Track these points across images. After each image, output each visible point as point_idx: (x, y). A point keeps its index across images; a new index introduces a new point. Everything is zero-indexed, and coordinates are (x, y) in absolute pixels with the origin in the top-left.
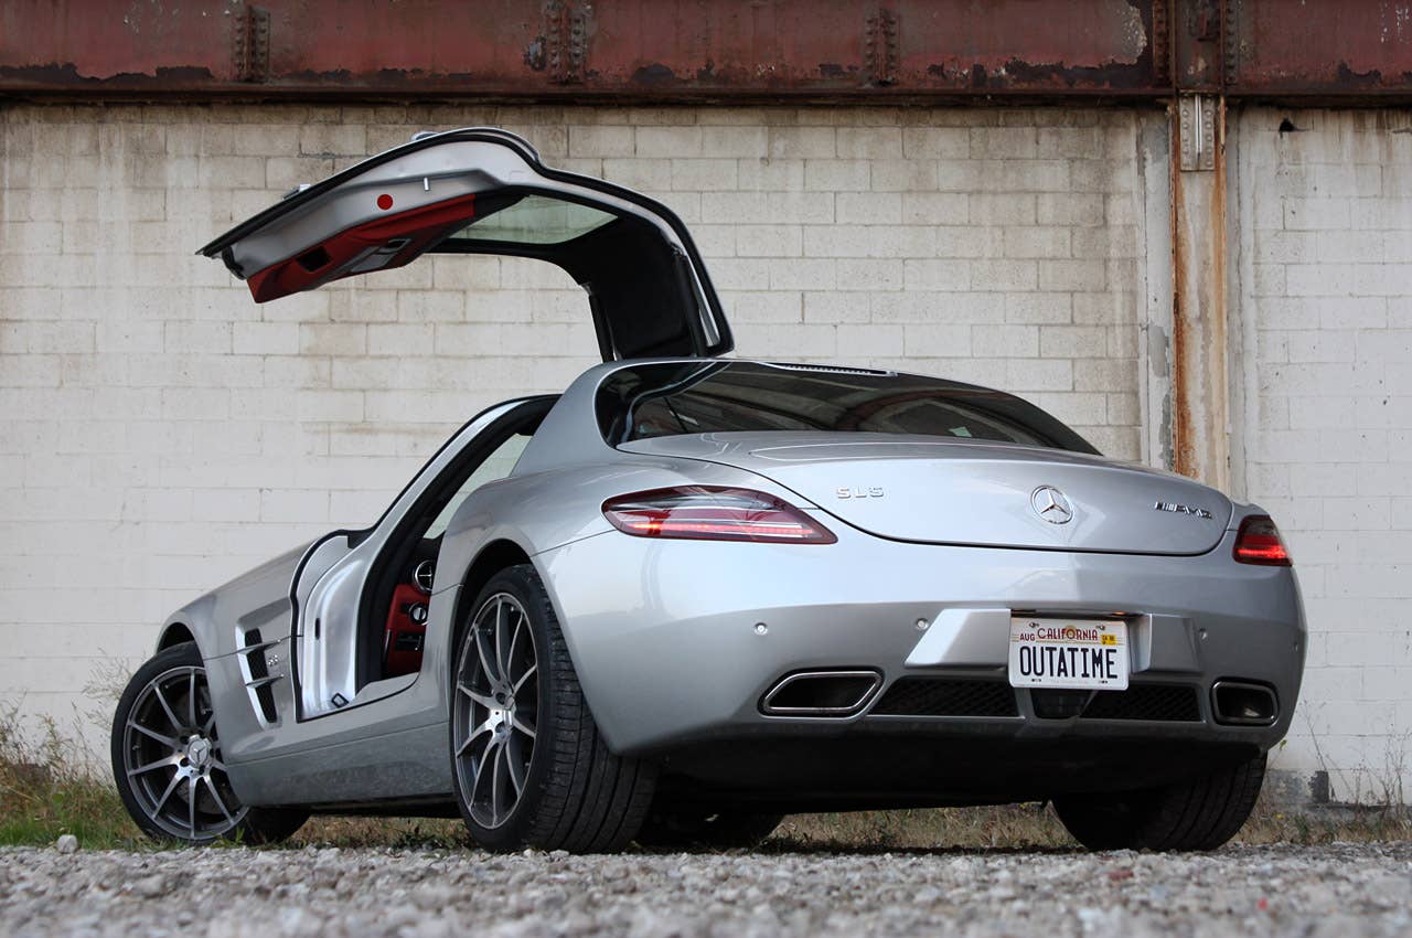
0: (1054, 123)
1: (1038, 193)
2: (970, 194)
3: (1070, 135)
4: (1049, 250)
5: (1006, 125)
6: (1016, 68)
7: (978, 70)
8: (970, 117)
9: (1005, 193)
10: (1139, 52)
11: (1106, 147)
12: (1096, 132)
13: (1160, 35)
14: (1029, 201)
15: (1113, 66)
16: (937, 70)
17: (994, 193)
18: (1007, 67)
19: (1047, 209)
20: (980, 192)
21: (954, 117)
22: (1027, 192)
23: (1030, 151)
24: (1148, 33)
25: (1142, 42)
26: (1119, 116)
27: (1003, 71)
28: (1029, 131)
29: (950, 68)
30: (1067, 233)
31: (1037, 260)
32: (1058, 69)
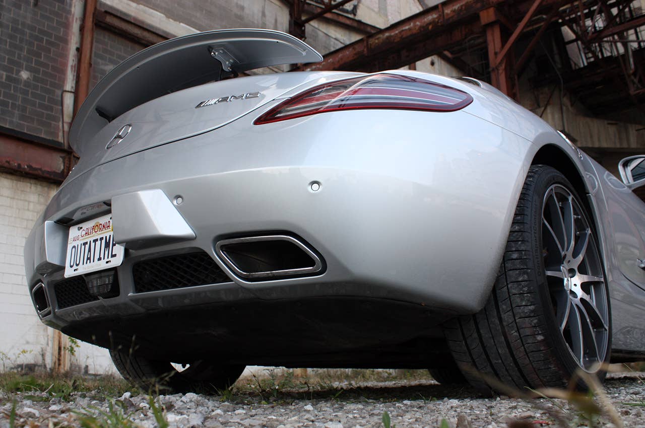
0: (36, 184)
1: (29, 202)
2: (11, 198)
3: (39, 188)
4: (30, 218)
5: (23, 182)
6: (30, 167)
7: (19, 165)
8: (13, 177)
9: (21, 200)
10: (61, 170)
11: (48, 193)
12: (46, 189)
13: (67, 167)
14: (27, 203)
15: (54, 172)
16: (8, 162)
17: (17, 199)
19: (31, 206)
20: (14, 198)
21: (9, 176)
22: (26, 201)
23: (28, 190)
24: (64, 166)
25: (62, 167)
26: (52, 186)
27: (26, 167)
28: (29, 184)
29: (11, 162)
30: (35, 214)
31: (27, 220)
32: (40, 169)
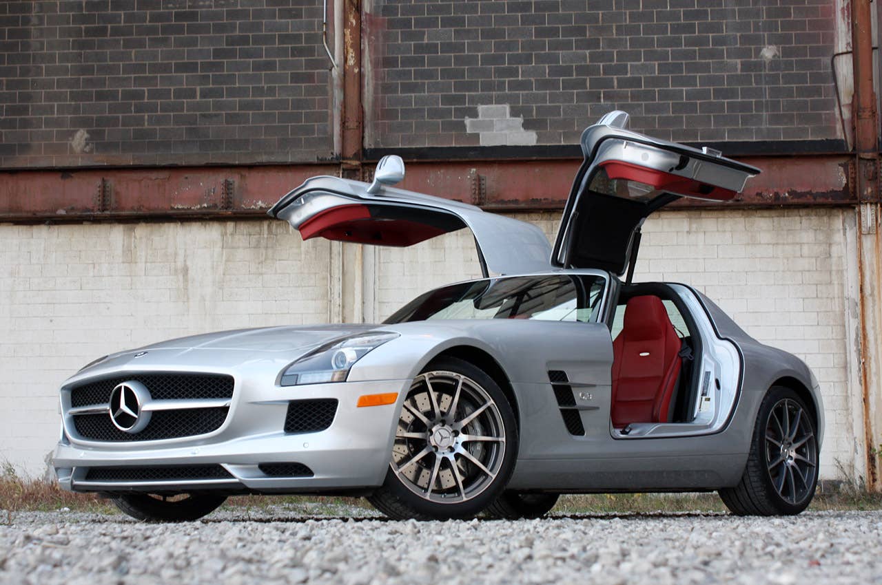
0: (808, 215)
1: (801, 244)
2: (774, 245)
3: (814, 220)
4: (807, 267)
5: (788, 216)
6: (792, 193)
7: (776, 194)
8: (773, 213)
9: (788, 244)
10: (844, 185)
11: (830, 225)
12: (825, 219)
13: (852, 178)
14: (798, 247)
15: (833, 191)
16: (759, 194)
17: (784, 244)
18: (788, 192)
19: (806, 250)
20: (777, 244)
21: (766, 213)
22: (797, 244)
23: (798, 226)
24: (847, 178)
25: (844, 181)
26: (835, 211)
27: (787, 194)
28: (797, 218)
29: (765, 194)
30: (814, 260)
31: (802, 272)
32: (810, 193)
